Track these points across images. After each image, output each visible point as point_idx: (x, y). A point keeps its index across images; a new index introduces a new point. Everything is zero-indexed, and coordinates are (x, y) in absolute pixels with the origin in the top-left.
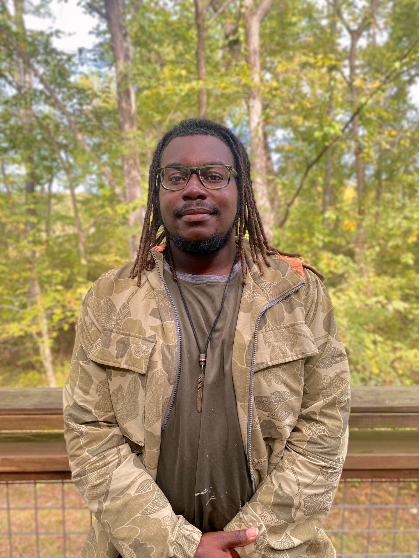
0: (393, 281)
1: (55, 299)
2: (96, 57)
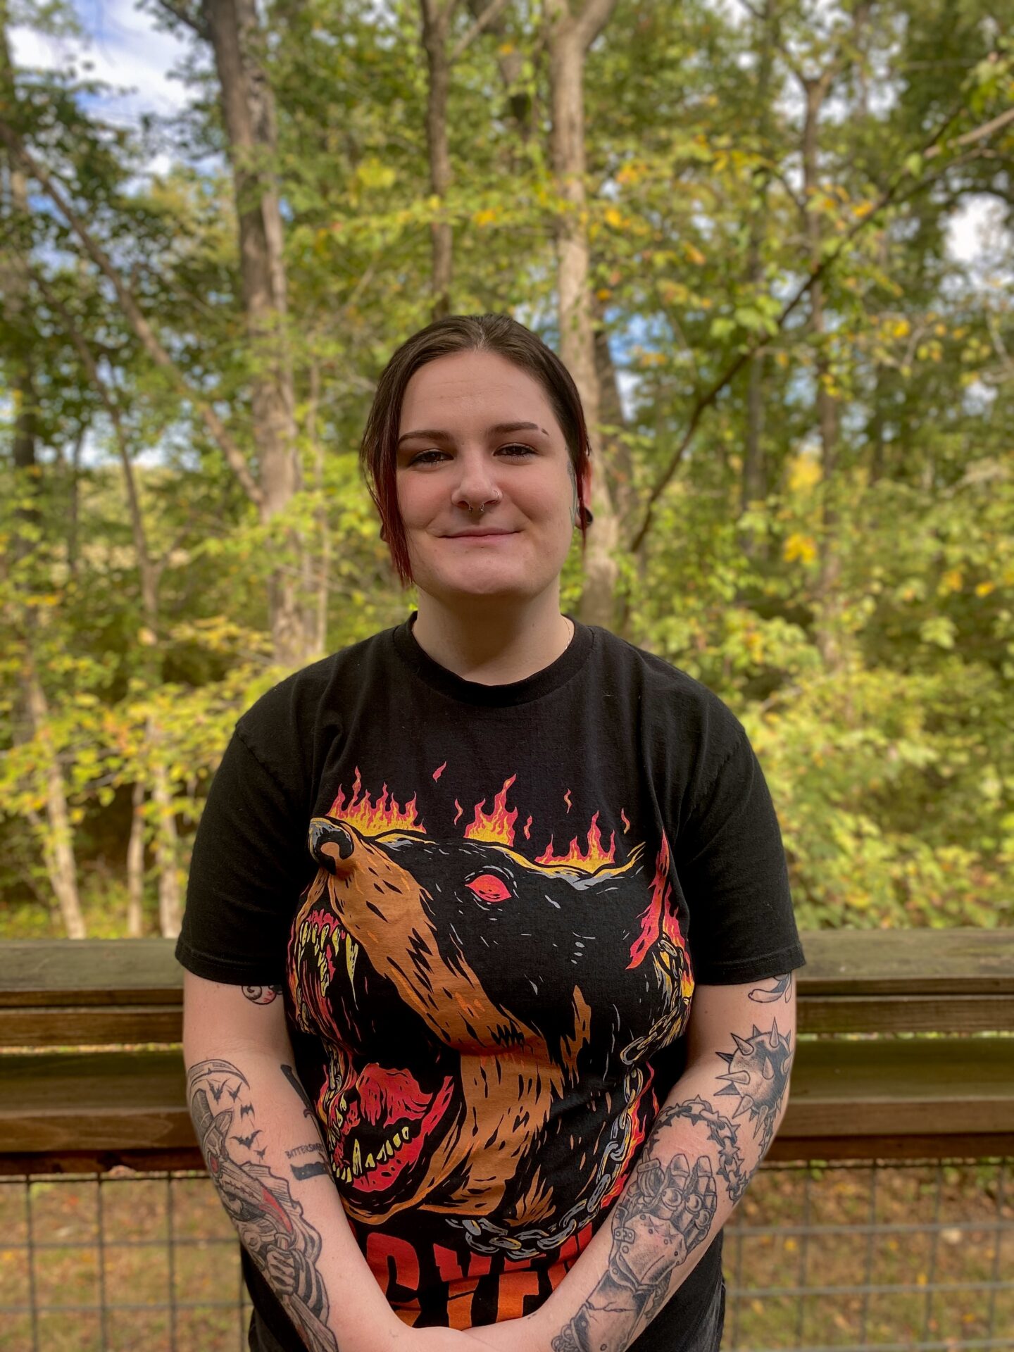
0: (905, 682)
1: (80, 727)
2: (188, 137)
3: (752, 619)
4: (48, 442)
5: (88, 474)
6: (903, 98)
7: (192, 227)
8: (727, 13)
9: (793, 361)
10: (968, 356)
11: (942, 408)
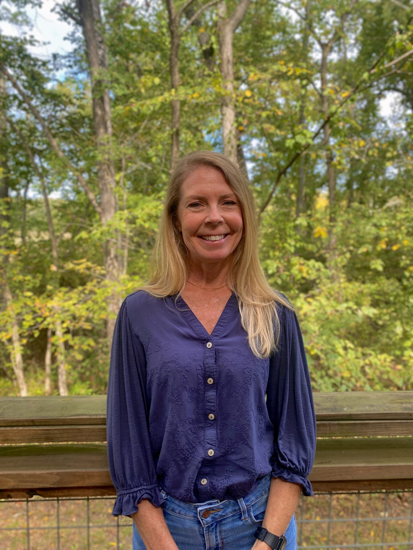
0: (363, 286)
1: (26, 305)
2: (72, 63)
3: (302, 261)
4: (14, 189)
5: (30, 201)
6: (361, 53)
7: (74, 101)
8: (290, 18)
9: (318, 156)
10: (389, 155)
11: (377, 176)
